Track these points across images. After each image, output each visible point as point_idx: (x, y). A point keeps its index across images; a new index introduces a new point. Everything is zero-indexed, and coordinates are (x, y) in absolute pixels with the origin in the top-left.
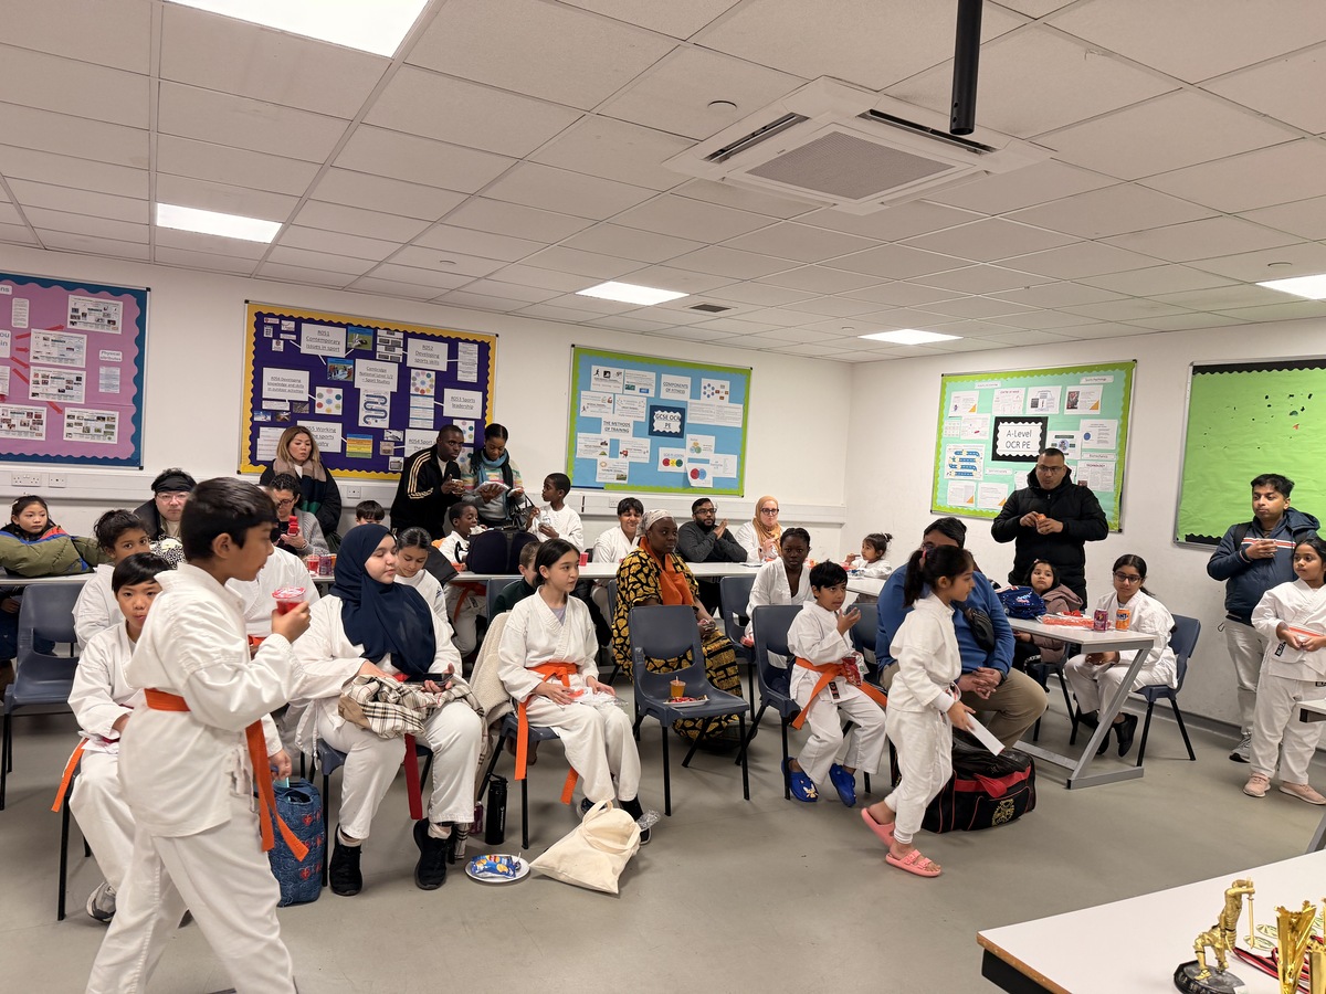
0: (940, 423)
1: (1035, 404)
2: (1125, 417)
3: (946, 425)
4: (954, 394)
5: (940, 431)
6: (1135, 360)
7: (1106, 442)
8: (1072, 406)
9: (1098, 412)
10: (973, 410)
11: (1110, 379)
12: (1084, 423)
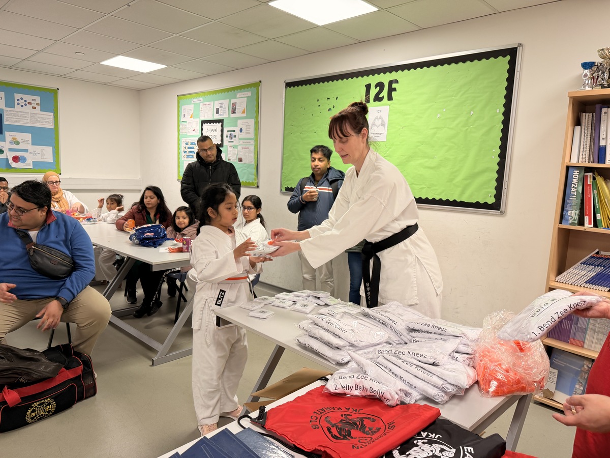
0: (178, 126)
1: (217, 112)
2: (257, 117)
3: (181, 127)
4: (183, 107)
5: (179, 131)
6: (260, 81)
7: (249, 133)
8: (234, 112)
9: (244, 115)
10: (191, 117)
11: (249, 94)
12: (240, 122)
